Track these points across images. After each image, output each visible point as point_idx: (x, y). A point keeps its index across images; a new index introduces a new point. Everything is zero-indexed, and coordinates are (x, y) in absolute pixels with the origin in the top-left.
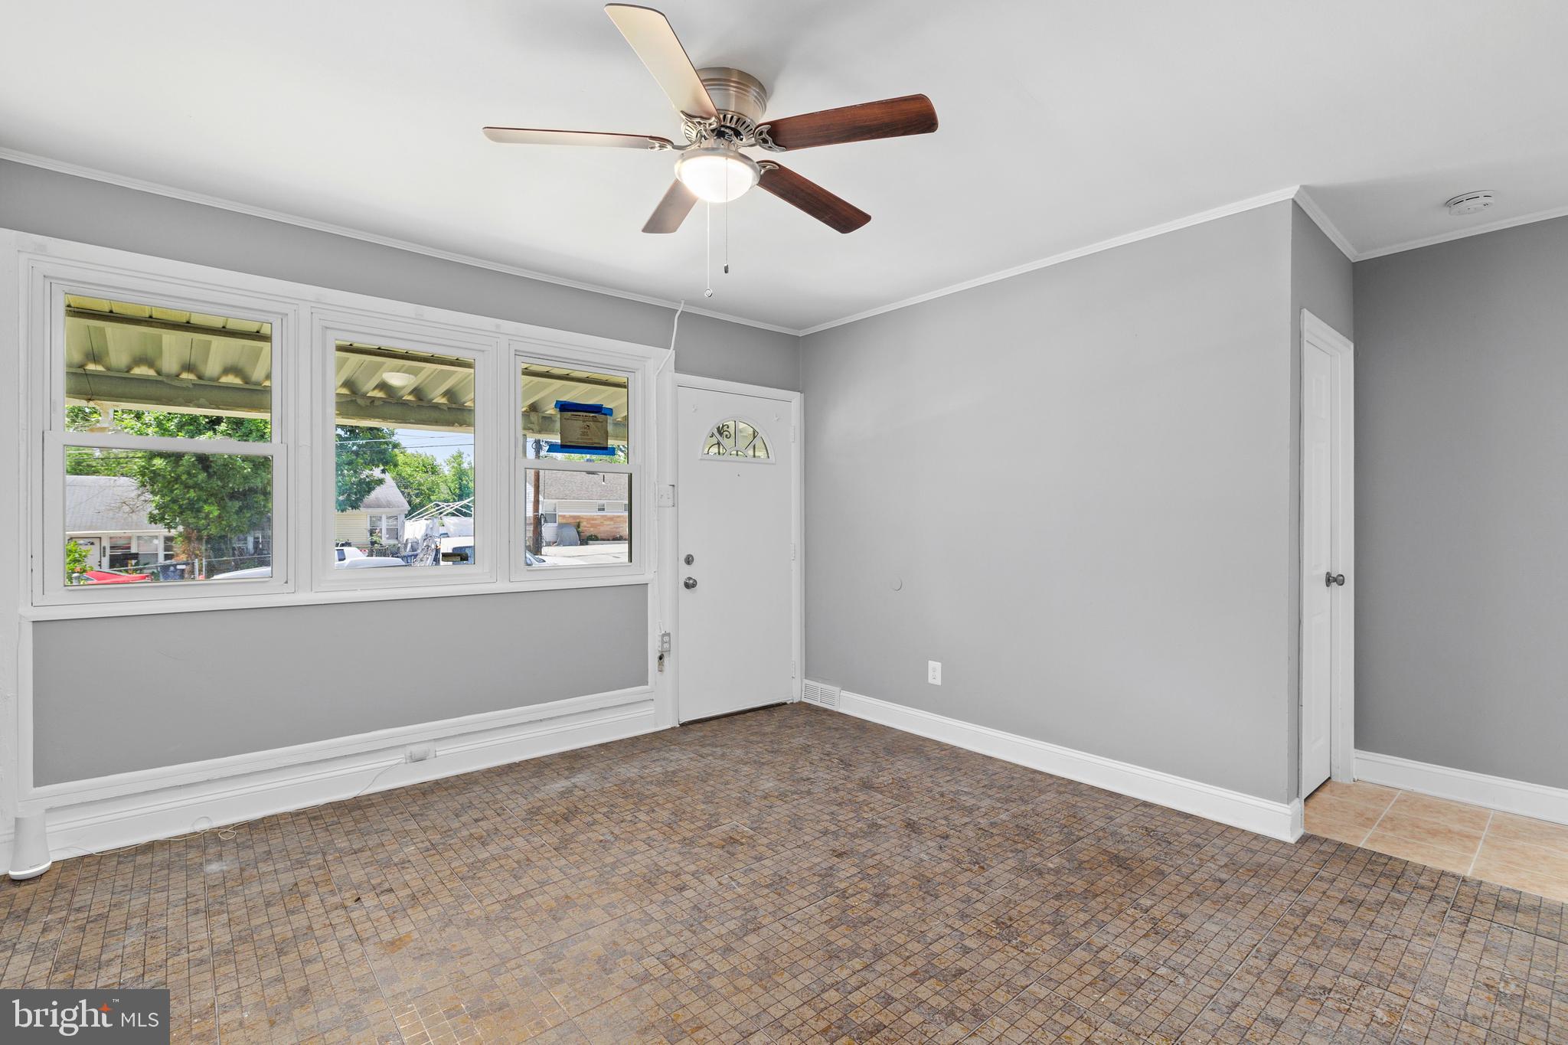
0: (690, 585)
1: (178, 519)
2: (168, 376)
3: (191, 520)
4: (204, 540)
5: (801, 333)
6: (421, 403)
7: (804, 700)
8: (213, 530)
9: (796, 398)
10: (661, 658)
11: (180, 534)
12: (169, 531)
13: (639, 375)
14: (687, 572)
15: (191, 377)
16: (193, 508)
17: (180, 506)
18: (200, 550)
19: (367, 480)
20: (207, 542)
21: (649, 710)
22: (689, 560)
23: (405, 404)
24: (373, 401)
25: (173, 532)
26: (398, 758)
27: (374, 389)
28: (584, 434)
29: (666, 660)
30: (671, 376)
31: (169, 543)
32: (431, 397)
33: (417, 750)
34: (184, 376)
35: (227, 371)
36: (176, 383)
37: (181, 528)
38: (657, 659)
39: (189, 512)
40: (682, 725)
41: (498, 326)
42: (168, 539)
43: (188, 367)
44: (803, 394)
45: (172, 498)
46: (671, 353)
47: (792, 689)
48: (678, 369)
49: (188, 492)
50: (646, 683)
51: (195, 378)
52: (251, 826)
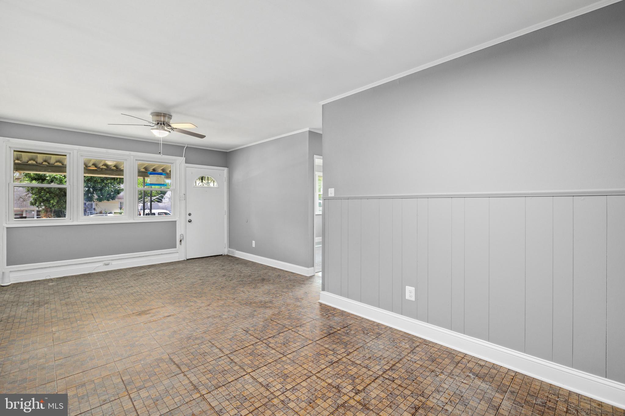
0: (190, 221)
1: (42, 204)
2: (39, 164)
3: (47, 205)
4: (53, 212)
5: (228, 151)
6: (117, 170)
7: (228, 254)
8: (56, 208)
9: (226, 170)
10: (181, 241)
11: (43, 210)
12: (39, 209)
13: (174, 164)
14: (189, 218)
15: (46, 163)
16: (48, 200)
17: (43, 199)
18: (51, 215)
19: (118, 189)
20: (54, 212)
21: (177, 255)
22: (190, 215)
23: (113, 170)
24: (102, 169)
25: (40, 209)
26: (101, 264)
27: (103, 165)
28: (157, 180)
29: (182, 242)
30: (184, 165)
31: (39, 213)
32: (120, 168)
33: (107, 262)
34: (44, 163)
35: (57, 162)
36: (41, 165)
37: (43, 207)
38: (179, 242)
39: (46, 202)
40: (187, 260)
41: (130, 153)
42: (38, 211)
43: (45, 161)
44: (228, 168)
45: (40, 196)
46: (183, 159)
47: (225, 251)
48: (186, 163)
49: (47, 194)
50: (175, 247)
51: (47, 164)
52: (60, 278)
